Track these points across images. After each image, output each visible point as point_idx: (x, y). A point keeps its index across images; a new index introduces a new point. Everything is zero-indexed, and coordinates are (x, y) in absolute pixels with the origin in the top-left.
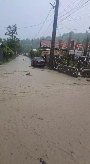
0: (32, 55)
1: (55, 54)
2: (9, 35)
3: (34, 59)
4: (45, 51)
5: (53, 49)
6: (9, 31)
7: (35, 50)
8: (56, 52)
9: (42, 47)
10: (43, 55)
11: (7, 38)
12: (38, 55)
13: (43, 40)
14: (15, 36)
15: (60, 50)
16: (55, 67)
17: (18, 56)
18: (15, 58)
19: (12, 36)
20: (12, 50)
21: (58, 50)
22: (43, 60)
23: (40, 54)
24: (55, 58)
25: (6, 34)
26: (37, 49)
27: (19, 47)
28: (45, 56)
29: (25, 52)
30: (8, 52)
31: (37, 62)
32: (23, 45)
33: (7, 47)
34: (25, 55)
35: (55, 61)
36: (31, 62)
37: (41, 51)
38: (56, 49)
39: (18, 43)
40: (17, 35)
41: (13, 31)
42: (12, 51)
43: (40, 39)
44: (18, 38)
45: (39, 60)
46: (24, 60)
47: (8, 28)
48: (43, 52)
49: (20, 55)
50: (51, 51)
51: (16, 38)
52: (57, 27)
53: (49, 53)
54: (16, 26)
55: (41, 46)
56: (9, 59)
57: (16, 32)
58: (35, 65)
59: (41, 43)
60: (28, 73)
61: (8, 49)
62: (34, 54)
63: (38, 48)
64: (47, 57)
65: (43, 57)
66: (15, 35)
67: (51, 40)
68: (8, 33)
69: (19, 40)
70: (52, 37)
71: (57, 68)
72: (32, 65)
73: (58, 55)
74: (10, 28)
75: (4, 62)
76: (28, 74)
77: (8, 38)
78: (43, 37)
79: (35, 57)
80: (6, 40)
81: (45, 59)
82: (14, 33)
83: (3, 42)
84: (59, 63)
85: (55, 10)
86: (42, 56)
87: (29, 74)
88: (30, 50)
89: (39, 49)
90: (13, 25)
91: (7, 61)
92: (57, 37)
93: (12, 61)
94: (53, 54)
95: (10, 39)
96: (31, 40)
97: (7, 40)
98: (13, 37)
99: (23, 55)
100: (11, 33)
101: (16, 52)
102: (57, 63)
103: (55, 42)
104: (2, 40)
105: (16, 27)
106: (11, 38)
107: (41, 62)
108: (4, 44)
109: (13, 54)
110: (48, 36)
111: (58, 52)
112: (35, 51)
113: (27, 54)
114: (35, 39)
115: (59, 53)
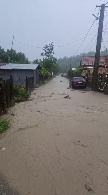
0: (70, 75)
1: (99, 72)
2: (45, 55)
3: (73, 80)
4: (87, 70)
5: (96, 66)
6: (46, 51)
7: (73, 69)
8: (101, 70)
9: (84, 65)
10: (84, 74)
11: (43, 58)
12: (78, 74)
13: (84, 56)
14: (52, 56)
15: (106, 67)
16: (99, 88)
17: (54, 77)
18: (51, 80)
19: (48, 56)
20: (49, 71)
21: (104, 67)
22: (84, 80)
23: (81, 73)
24: (100, 77)
25: (42, 55)
26: (76, 68)
27: (55, 67)
28: (87, 75)
29: (62, 72)
30: (44, 74)
31: (77, 82)
32: (60, 65)
33: (43, 69)
34: (62, 76)
35: (100, 81)
36: (70, 83)
37: (82, 70)
38: (101, 66)
39: (55, 63)
40: (54, 54)
41: (49, 50)
42: (48, 72)
43: (80, 56)
44: (55, 58)
45: (80, 81)
46: (61, 81)
47: (45, 48)
48: (84, 71)
49: (56, 75)
50: (94, 68)
51: (53, 58)
52: (102, 40)
53: (92, 71)
54: (53, 44)
55: (82, 64)
56: (46, 82)
57: (52, 51)
58: (75, 86)
59: (81, 60)
61: (44, 70)
62: (73, 74)
64: (90, 76)
65: (84, 77)
66: (52, 54)
67: (95, 56)
68: (45, 52)
69: (56, 60)
70: (95, 51)
71: (102, 90)
72: (70, 86)
73: (104, 73)
74: (47, 47)
75: (40, 84)
77: (45, 58)
78: (83, 53)
79: (75, 78)
80: (42, 60)
81: (87, 79)
82: (51, 52)
83: (39, 63)
84: (105, 83)
85: (100, 21)
86: (83, 76)
87: (68, 96)
88: (68, 70)
89: (79, 67)
90: (50, 44)
91: (43, 83)
92: (102, 51)
95: (46, 59)
96: (69, 57)
97: (43, 61)
98: (50, 57)
99: (60, 75)
100: (48, 52)
101: (53, 73)
102: (102, 83)
103: (99, 59)
104: (38, 61)
105: (53, 46)
106: (47, 58)
107: (82, 82)
108: (41, 65)
109: (49, 76)
110: (90, 52)
111: (104, 69)
112: (74, 71)
113: (64, 74)
115: (106, 71)
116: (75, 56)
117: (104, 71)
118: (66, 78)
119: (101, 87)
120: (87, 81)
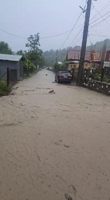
0: (56, 69)
1: (85, 67)
2: (31, 46)
3: (58, 74)
4: (72, 65)
5: (82, 61)
6: (31, 42)
7: (60, 63)
8: (86, 65)
9: (69, 58)
10: (70, 69)
11: (28, 49)
12: (64, 68)
13: (70, 50)
14: (38, 47)
15: (92, 62)
16: (84, 83)
17: (40, 70)
18: (36, 73)
19: (34, 47)
20: (34, 63)
21: (89, 62)
22: (69, 75)
23: (67, 67)
24: (86, 72)
25: (27, 46)
26: (62, 62)
27: (41, 60)
28: (73, 70)
29: (48, 65)
30: (28, 66)
31: (62, 77)
32: (46, 57)
33: (28, 60)
34: (48, 69)
35: (85, 76)
36: (55, 77)
37: (67, 64)
38: (87, 61)
39: (41, 55)
40: (40, 45)
41: (35, 41)
42: (33, 65)
43: (66, 49)
44: (40, 50)
45: (65, 75)
46: (46, 75)
47: (30, 39)
48: (70, 65)
49: (42, 69)
50: (80, 63)
51: (39, 50)
52: (88, 34)
53: (78, 66)
54: (39, 35)
55: (68, 58)
56: (30, 74)
57: (38, 43)
58: (60, 81)
59: (67, 54)
60: (52, 90)
61: (29, 62)
62: (59, 68)
63: (63, 60)
64: (75, 71)
65: (70, 72)
66: (38, 46)
67: (81, 50)
68: (30, 43)
69: (42, 52)
70: (81, 46)
71: (87, 85)
72: (56, 81)
73: (89, 68)
74: (32, 38)
75: (24, 77)
76: (52, 92)
77: (30, 50)
78: (70, 47)
79: (61, 72)
80: (27, 52)
81: (72, 74)
82: (36, 44)
83: (23, 55)
84: (90, 79)
85: (86, 14)
86: (68, 70)
88: (54, 64)
89: (65, 61)
90: (35, 35)
91: (28, 76)
92: (88, 46)
93: (33, 77)
94: (83, 67)
95: (31, 50)
96: (55, 51)
97: (29, 52)
98: (35, 49)
99: (45, 69)
100: (33, 43)
101: (38, 66)
102: (87, 78)
103: (85, 53)
104: (22, 52)
105: (38, 37)
106: (33, 49)
107: (67, 77)
108: (25, 57)
109: (35, 69)
110: (77, 46)
111: (89, 64)
112: (60, 64)
113: (50, 68)
114: (60, 49)
115: (91, 66)
116: (62, 49)
117: (89, 66)
118: (52, 72)
119: (86, 83)
120: (73, 75)
